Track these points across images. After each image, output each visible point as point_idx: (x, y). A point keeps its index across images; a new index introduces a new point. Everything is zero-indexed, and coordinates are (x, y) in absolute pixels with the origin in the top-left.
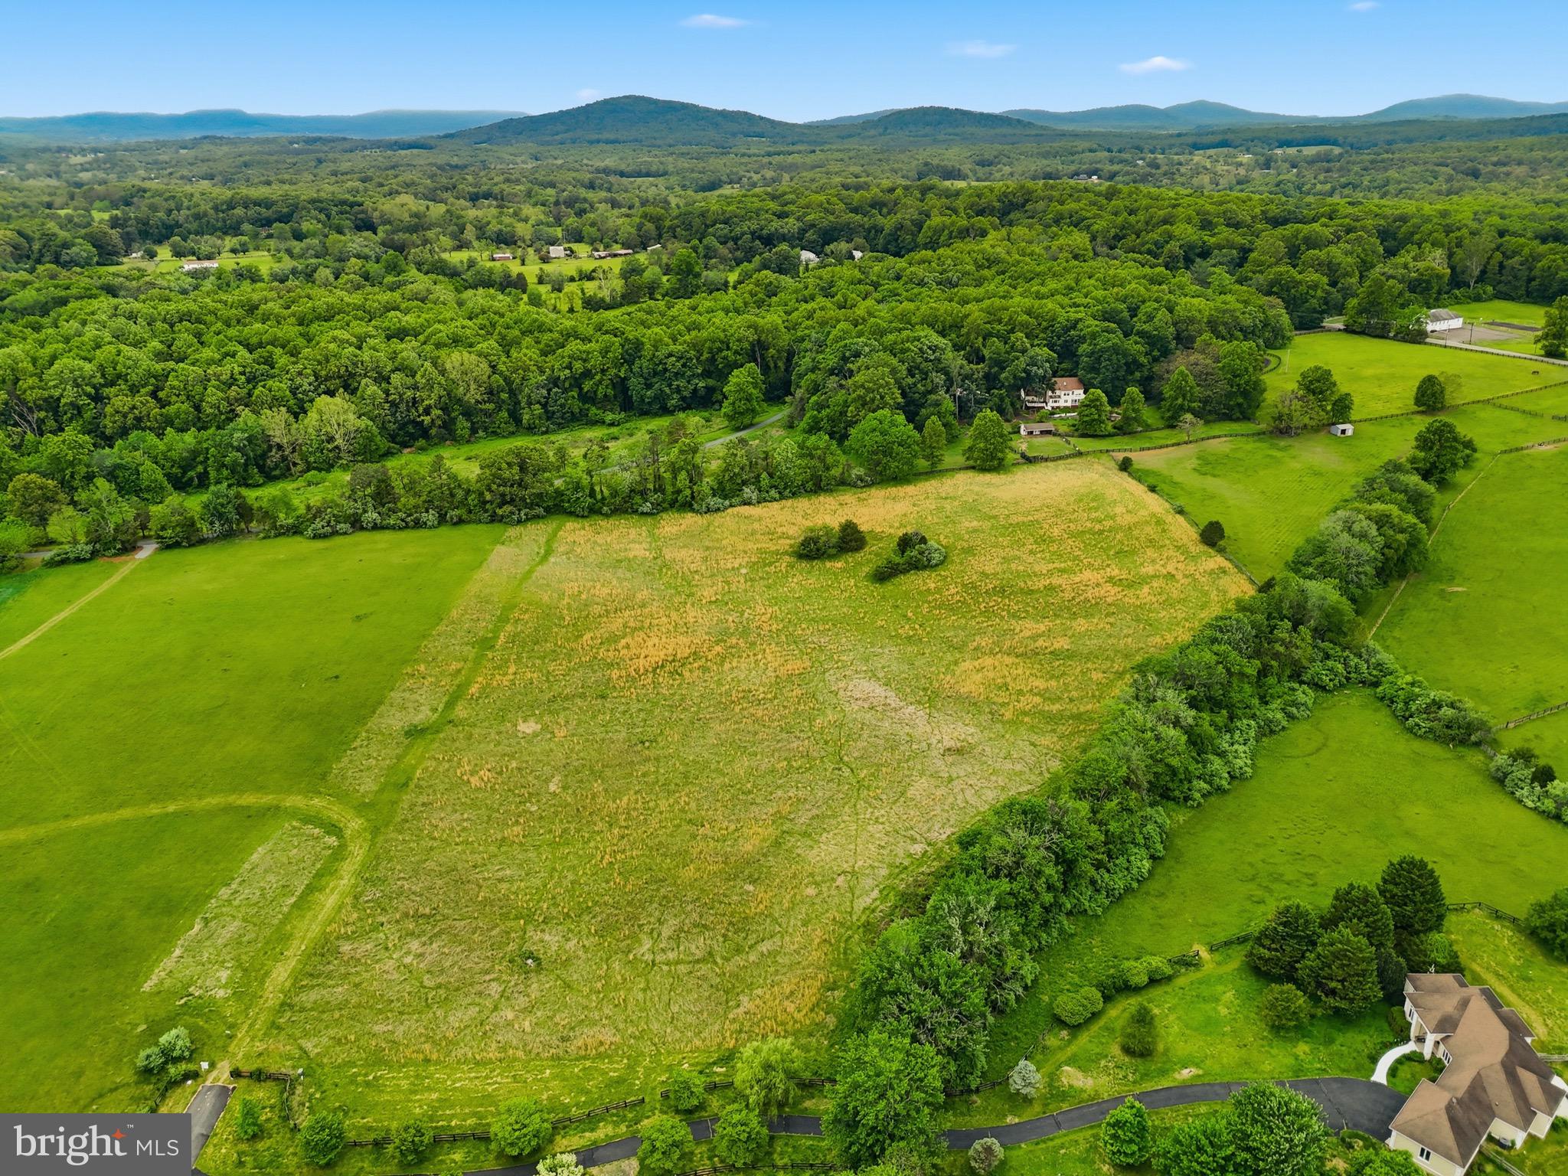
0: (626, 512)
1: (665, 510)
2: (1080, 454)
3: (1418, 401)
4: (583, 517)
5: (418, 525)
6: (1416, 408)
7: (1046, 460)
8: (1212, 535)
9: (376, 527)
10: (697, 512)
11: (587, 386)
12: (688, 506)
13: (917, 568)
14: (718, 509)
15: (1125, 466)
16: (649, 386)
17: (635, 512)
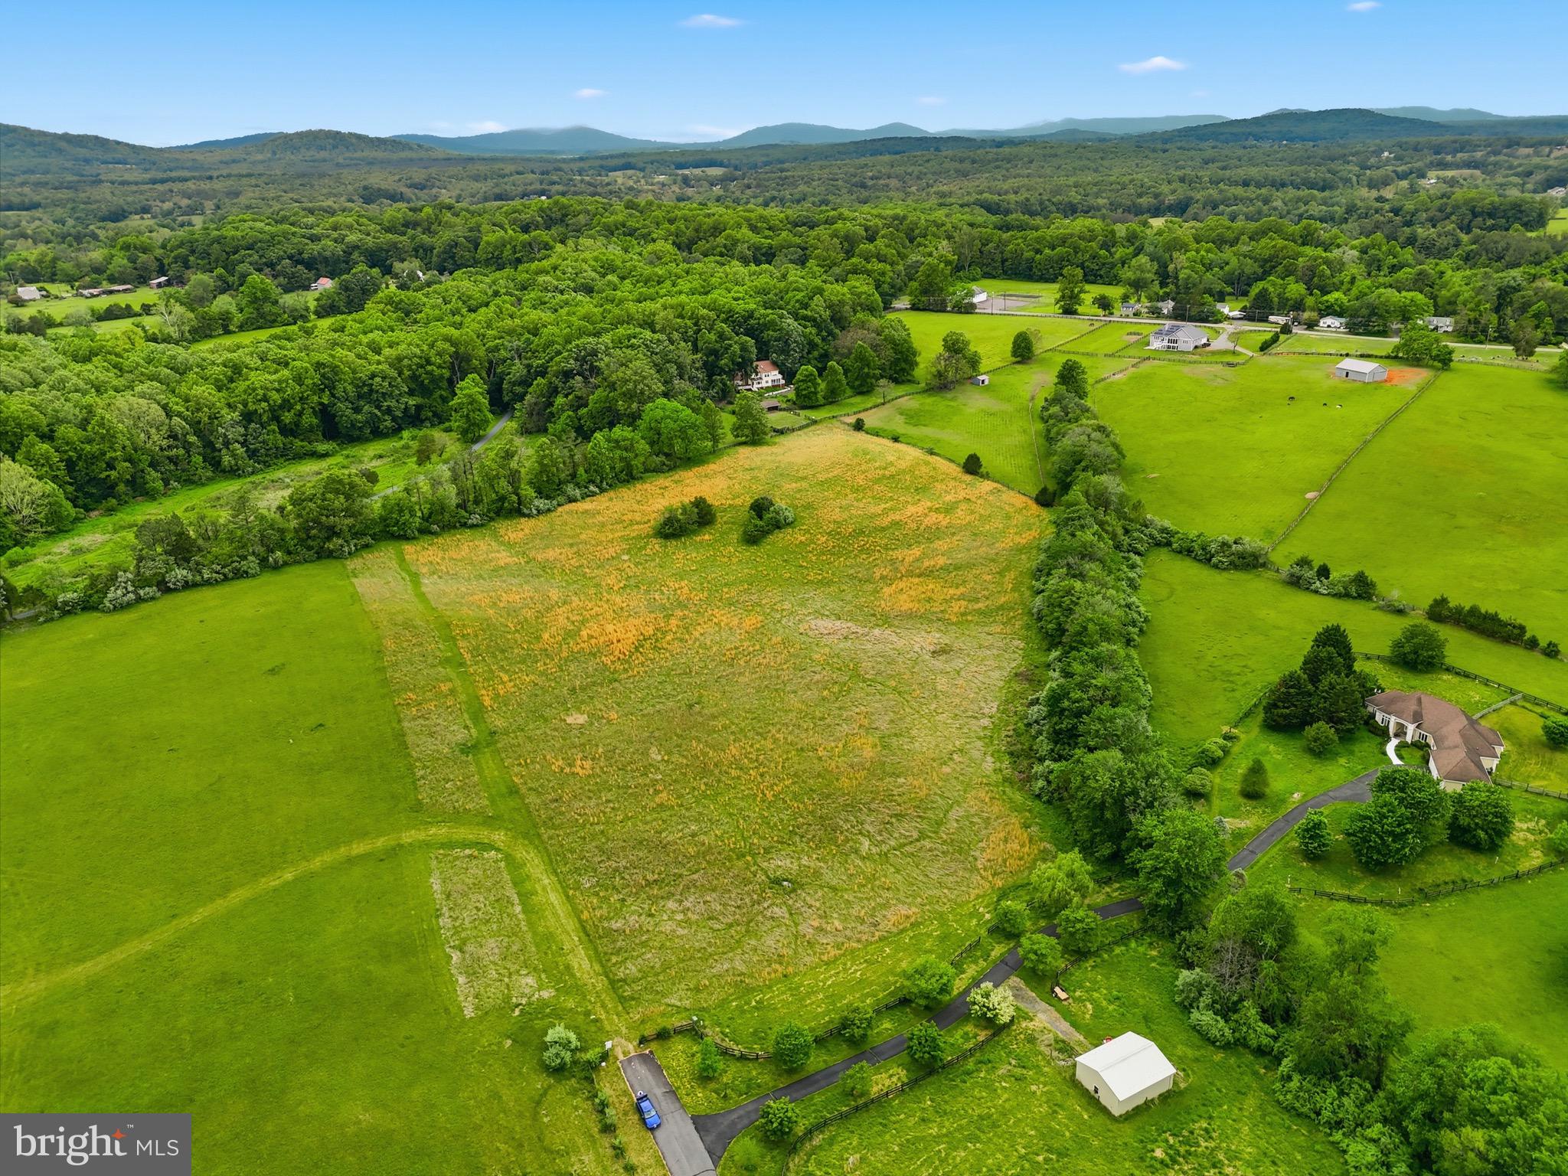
0: (455, 527)
1: (492, 519)
2: (815, 422)
3: (1015, 354)
4: (414, 538)
5: (240, 575)
6: (1014, 359)
7: (793, 430)
8: (972, 466)
9: (187, 586)
10: (529, 516)
11: (287, 417)
12: (517, 511)
13: (779, 528)
14: (549, 510)
15: (859, 426)
16: (357, 410)
17: (464, 525)
